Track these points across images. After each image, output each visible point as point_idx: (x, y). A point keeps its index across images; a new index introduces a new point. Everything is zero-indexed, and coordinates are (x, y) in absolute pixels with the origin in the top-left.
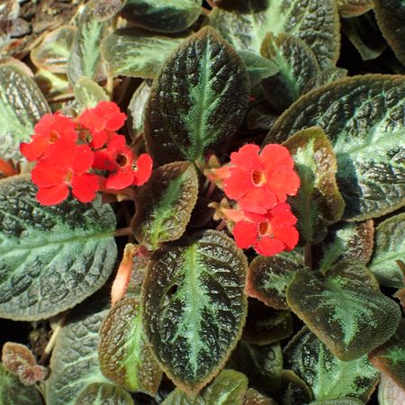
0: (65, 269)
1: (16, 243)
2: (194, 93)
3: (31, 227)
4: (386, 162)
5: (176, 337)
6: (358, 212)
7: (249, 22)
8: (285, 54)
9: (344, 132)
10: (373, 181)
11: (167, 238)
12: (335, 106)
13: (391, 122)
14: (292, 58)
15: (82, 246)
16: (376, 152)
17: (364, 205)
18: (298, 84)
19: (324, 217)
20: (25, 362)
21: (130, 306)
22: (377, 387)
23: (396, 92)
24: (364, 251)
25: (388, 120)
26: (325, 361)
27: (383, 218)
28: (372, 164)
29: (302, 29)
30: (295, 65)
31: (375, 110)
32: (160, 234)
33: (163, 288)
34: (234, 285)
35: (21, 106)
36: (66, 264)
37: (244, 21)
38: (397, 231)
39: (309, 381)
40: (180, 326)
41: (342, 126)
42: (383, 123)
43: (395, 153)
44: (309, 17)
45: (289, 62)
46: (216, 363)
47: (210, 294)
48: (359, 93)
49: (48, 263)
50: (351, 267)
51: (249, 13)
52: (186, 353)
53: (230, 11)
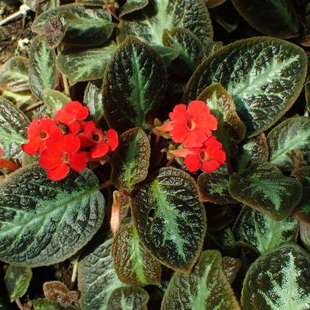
0: (72, 221)
1: (33, 214)
2: (132, 81)
3: (41, 200)
4: (262, 94)
5: (164, 241)
6: (254, 130)
7: (147, 25)
8: (179, 41)
9: (231, 82)
10: (257, 108)
11: (137, 181)
12: (221, 66)
13: (258, 68)
14: (184, 42)
15: (80, 203)
16: (254, 89)
17: (256, 125)
18: (192, 58)
19: (235, 139)
20: (60, 292)
21: (126, 232)
22: (299, 233)
23: (256, 48)
24: (263, 154)
25: (256, 67)
26: (260, 229)
27: (269, 130)
28: (254, 98)
29: (184, 22)
30: (187, 47)
31: (246, 62)
32: (131, 179)
33: (145, 213)
34: (191, 197)
35: (4, 120)
36: (72, 218)
37: (143, 25)
38: (280, 136)
39: (254, 244)
40: (165, 233)
41: (229, 78)
42: (254, 70)
43: (266, 87)
44: (188, 13)
45: (183, 45)
46: (197, 249)
47: (177, 208)
48: (233, 55)
49: (59, 221)
50: (261, 165)
51: (145, 19)
52: (174, 249)
53: (132, 21)
